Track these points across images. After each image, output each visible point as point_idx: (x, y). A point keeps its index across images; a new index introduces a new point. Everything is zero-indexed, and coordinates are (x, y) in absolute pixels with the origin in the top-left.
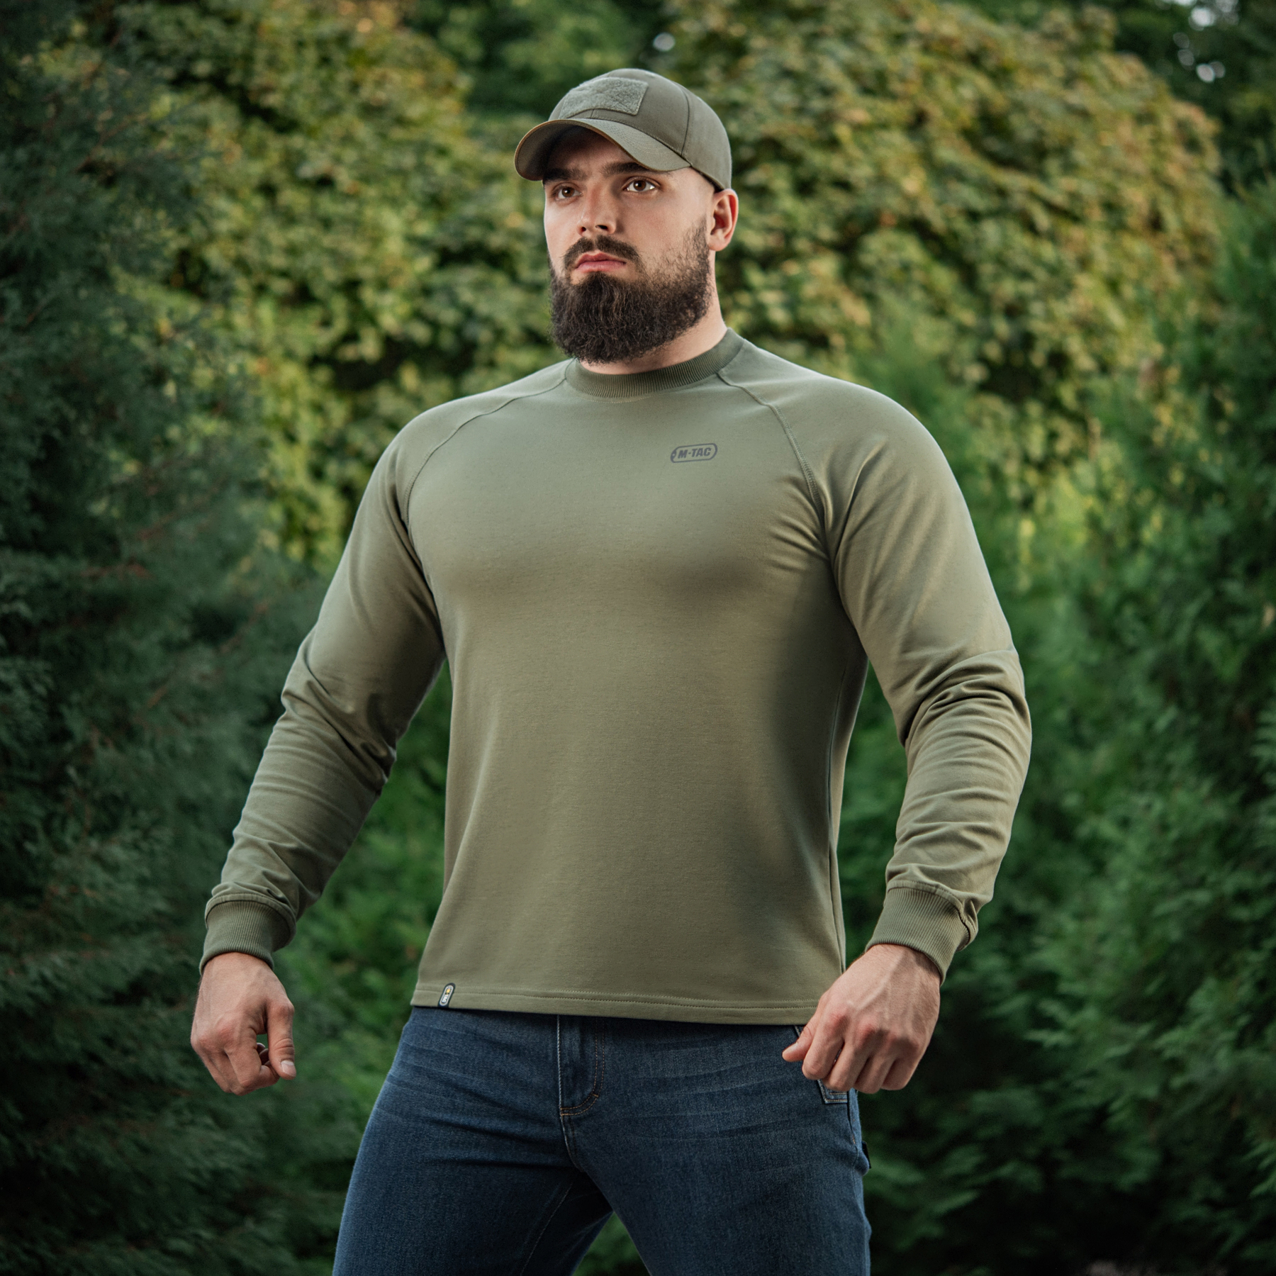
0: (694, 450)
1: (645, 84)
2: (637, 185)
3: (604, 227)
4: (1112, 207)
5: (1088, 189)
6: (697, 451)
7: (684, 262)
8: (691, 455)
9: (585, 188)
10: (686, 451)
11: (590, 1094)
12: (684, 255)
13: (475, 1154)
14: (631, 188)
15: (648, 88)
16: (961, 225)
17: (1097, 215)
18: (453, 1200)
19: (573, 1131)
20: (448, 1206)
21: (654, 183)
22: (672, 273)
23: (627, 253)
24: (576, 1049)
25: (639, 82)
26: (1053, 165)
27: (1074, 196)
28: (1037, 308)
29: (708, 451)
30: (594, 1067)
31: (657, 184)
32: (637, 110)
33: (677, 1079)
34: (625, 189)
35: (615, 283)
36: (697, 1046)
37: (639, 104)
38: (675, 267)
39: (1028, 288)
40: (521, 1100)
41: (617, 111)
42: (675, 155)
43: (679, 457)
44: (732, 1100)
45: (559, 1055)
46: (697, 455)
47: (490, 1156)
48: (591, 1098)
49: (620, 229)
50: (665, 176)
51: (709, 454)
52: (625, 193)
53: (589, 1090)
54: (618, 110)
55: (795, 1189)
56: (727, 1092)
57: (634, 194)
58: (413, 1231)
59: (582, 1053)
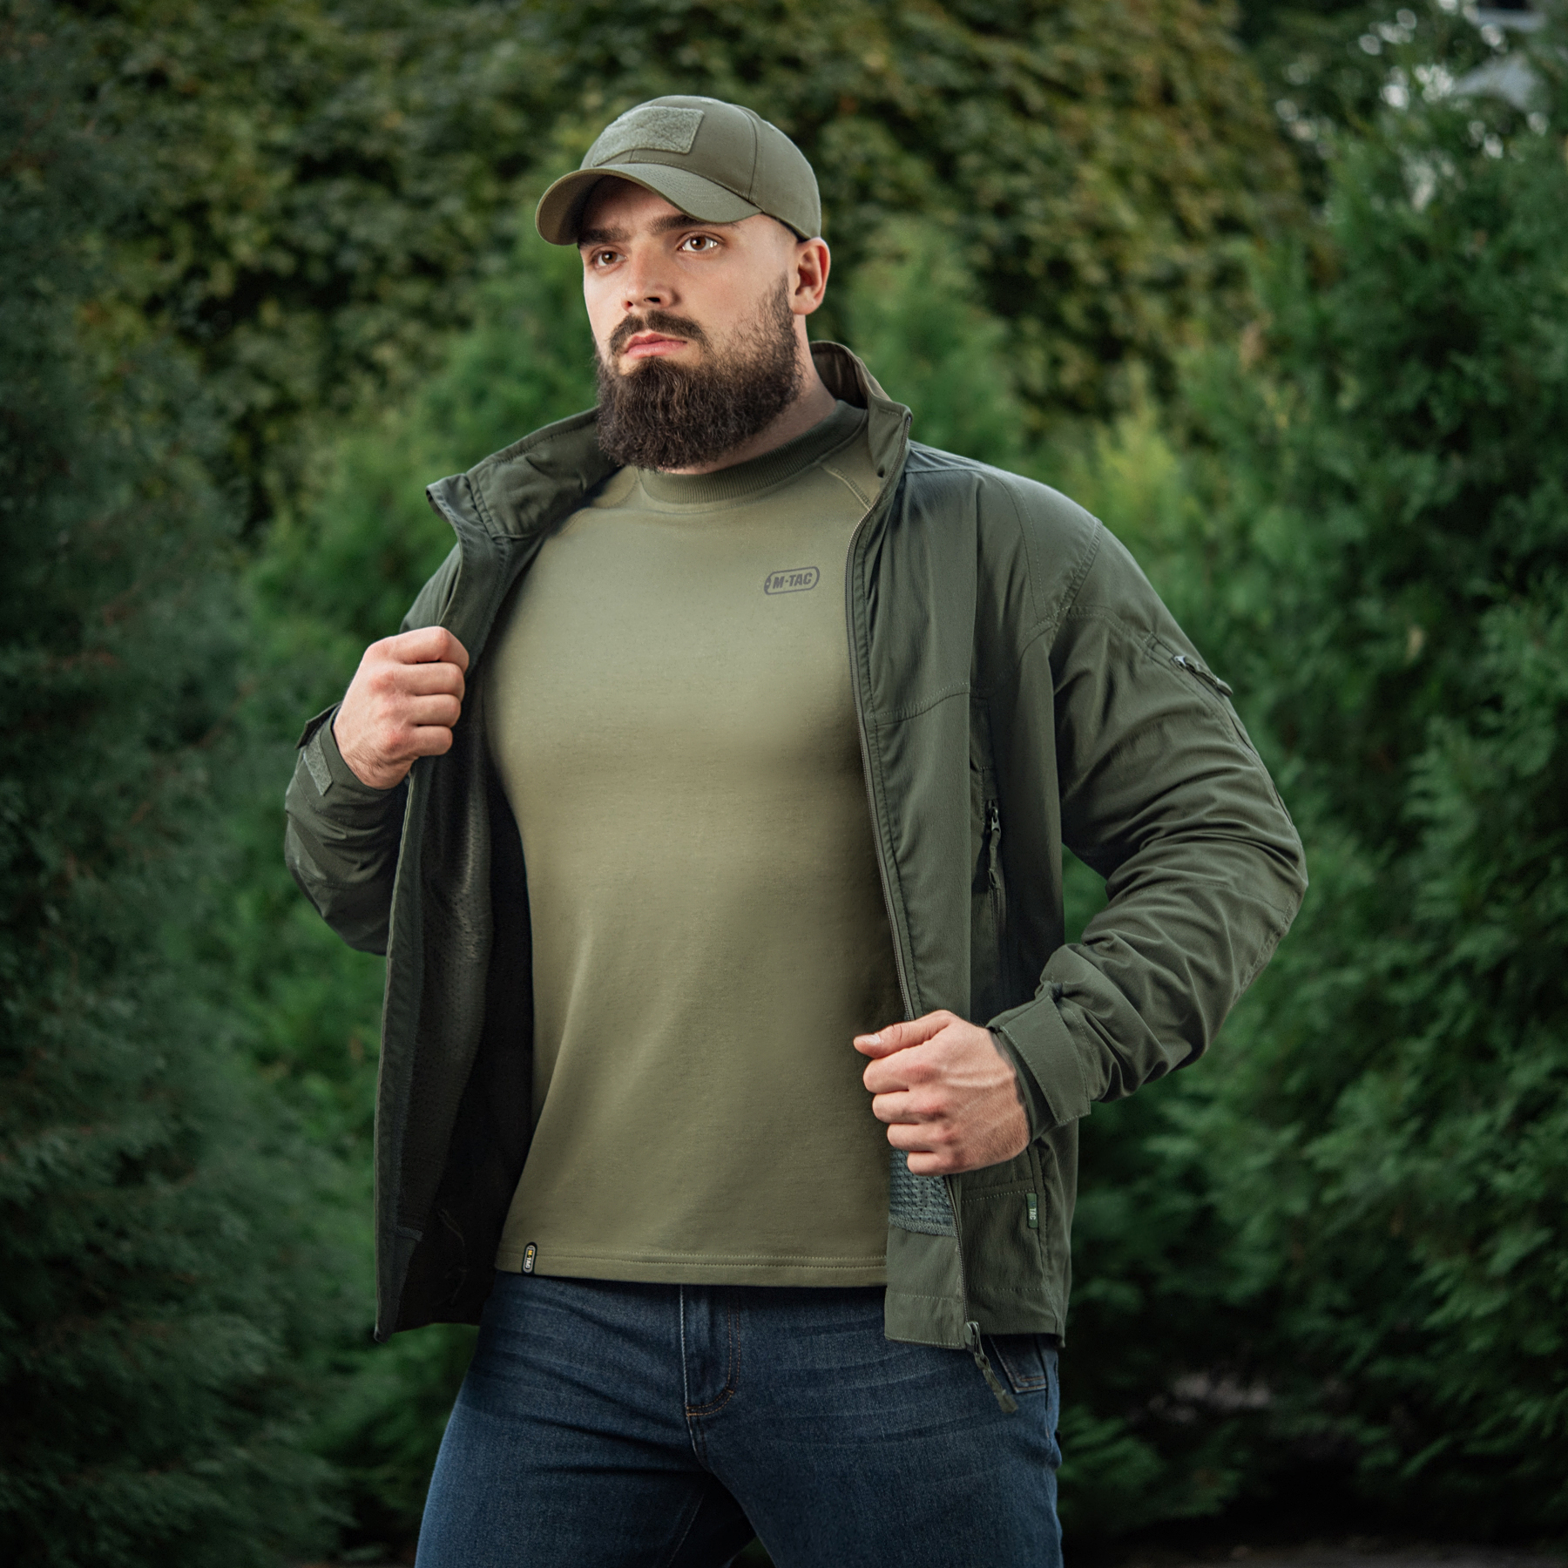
0: (792, 577)
1: (700, 112)
2: (695, 242)
3: (655, 300)
4: (1116, 78)
5: (1087, 58)
6: (795, 578)
7: (762, 335)
8: (789, 583)
9: (629, 251)
10: (783, 578)
11: (723, 1390)
12: (761, 326)
13: (586, 1459)
14: (688, 247)
15: (703, 117)
16: (936, 107)
17: (1099, 90)
18: (563, 1518)
19: (702, 1433)
20: (557, 1525)
21: (716, 238)
22: (749, 352)
23: (688, 329)
24: (705, 1334)
25: (691, 110)
26: (1044, 29)
27: (1071, 66)
28: (1033, 207)
29: (808, 578)
30: (728, 1357)
31: (720, 239)
32: (689, 147)
33: (830, 1371)
34: (680, 248)
35: (675, 370)
36: (853, 1330)
37: (692, 138)
38: (751, 343)
39: (1021, 183)
40: (640, 1397)
41: (662, 151)
42: (740, 200)
43: (774, 587)
44: (900, 1396)
45: (683, 1343)
46: (795, 584)
47: (605, 1460)
48: (724, 1395)
49: (677, 299)
50: (730, 228)
51: (810, 581)
52: (680, 254)
53: (722, 1385)
54: (664, 148)
55: (980, 1501)
56: (893, 1386)
57: (692, 254)
58: (517, 1557)
59: (713, 1339)
